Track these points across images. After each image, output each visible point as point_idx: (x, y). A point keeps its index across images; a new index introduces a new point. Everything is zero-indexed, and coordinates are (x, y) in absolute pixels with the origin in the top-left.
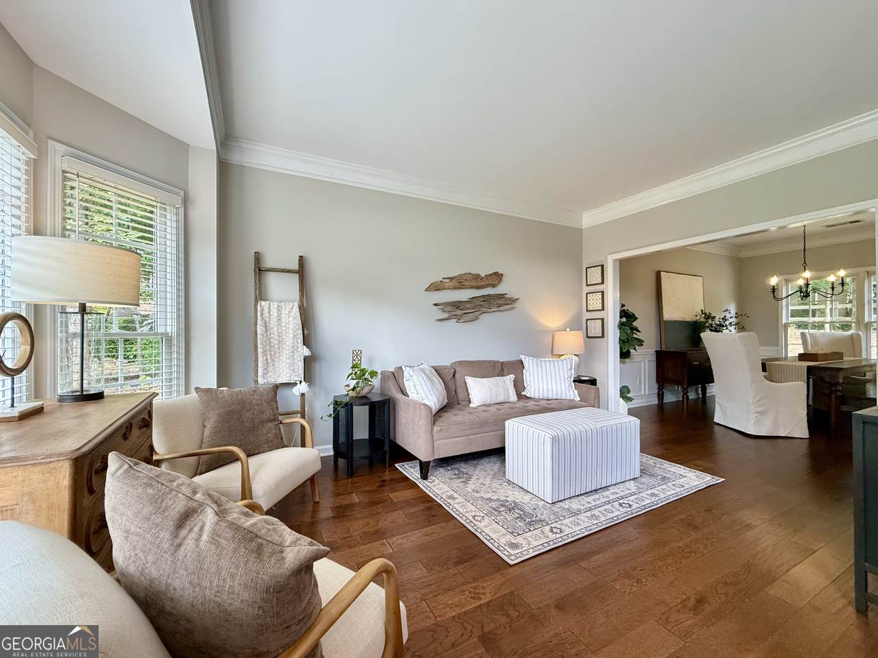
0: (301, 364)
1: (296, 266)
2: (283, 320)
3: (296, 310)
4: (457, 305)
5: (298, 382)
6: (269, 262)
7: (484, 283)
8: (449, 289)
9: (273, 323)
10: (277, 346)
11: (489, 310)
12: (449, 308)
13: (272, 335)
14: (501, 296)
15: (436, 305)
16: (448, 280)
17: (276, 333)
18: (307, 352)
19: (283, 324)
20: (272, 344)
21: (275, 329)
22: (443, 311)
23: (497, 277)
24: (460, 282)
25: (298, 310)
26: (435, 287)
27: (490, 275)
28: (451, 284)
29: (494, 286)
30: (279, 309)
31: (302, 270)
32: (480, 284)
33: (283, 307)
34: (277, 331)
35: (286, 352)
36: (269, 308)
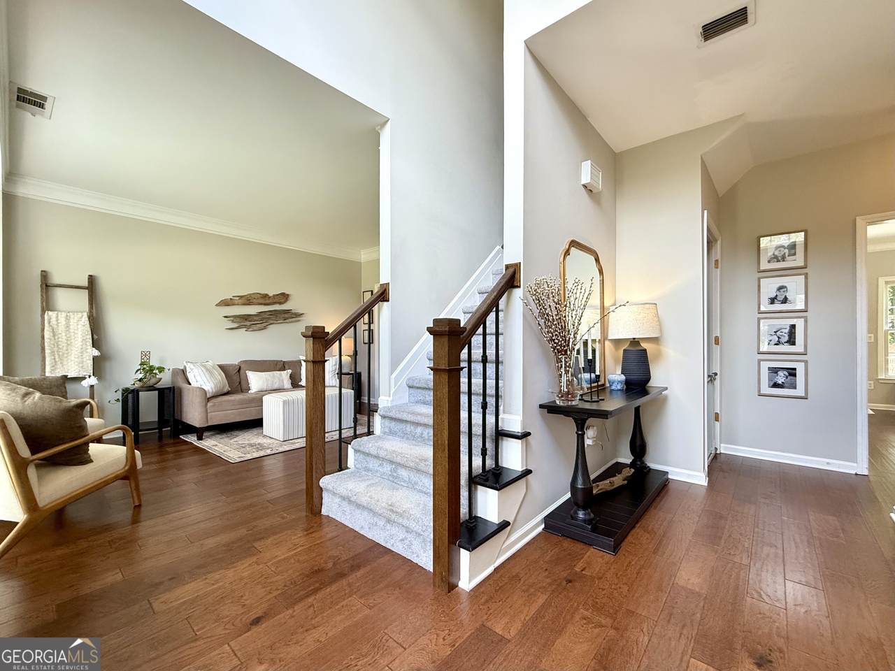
0: (90, 363)
1: (86, 283)
2: (71, 327)
3: (85, 320)
4: (246, 318)
5: (87, 377)
6: (56, 278)
7: (270, 301)
8: (238, 305)
9: (62, 328)
10: (65, 348)
11: (276, 322)
12: (238, 320)
13: (60, 340)
14: (287, 312)
15: (225, 317)
16: (238, 298)
17: (64, 337)
18: (96, 353)
19: (72, 331)
20: (60, 347)
21: (64, 334)
22: (233, 321)
23: (284, 297)
24: (248, 300)
25: (87, 319)
26: (226, 303)
27: (277, 295)
28: (240, 301)
29: (280, 303)
30: (67, 318)
31: (92, 286)
32: (268, 301)
33: (72, 317)
34: (66, 336)
35: (75, 352)
36: (57, 317)
